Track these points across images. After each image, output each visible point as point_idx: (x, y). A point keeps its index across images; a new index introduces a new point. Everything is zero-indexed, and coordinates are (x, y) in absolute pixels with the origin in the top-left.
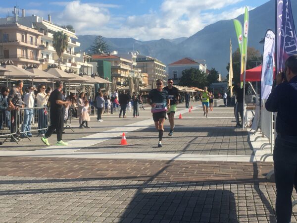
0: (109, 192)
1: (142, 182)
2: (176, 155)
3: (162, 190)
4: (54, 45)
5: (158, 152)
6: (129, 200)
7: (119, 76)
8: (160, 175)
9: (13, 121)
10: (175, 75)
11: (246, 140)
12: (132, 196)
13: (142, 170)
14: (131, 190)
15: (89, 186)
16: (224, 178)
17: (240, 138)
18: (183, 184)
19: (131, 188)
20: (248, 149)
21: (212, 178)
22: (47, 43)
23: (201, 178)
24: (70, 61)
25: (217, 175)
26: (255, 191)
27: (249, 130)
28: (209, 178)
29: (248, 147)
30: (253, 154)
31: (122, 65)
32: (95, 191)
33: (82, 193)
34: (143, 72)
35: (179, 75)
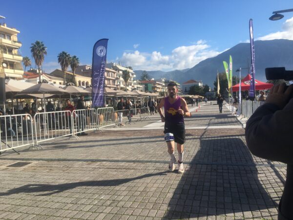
4: (123, 77)
7: (156, 91)
22: (119, 76)
24: (131, 85)
35: (188, 89)
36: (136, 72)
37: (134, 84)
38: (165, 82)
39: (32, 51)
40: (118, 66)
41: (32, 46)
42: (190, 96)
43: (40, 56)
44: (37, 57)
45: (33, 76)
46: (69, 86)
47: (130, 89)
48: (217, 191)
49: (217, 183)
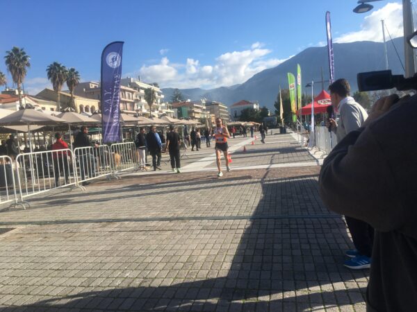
4: (145, 99)
7: (194, 117)
10: (236, 114)
22: (140, 98)
24: (158, 110)
35: (239, 114)
36: (164, 91)
37: (163, 108)
38: (207, 105)
39: (8, 62)
40: (138, 83)
41: (7, 55)
42: (243, 123)
43: (20, 70)
44: (16, 71)
45: (11, 100)
46: (66, 113)
47: (157, 116)
48: (292, 256)
49: (291, 244)
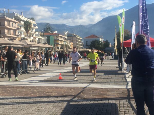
0: (53, 104)
1: (70, 99)
2: (87, 85)
3: (80, 103)
4: (24, 28)
5: (78, 83)
6: (63, 108)
7: (58, 44)
8: (79, 95)
9: (3, 67)
10: (87, 43)
11: (124, 77)
12: (65, 106)
13: (70, 93)
14: (64, 103)
15: (42, 101)
16: (112, 97)
17: (120, 76)
18: (91, 100)
19: (64, 102)
20: (125, 82)
21: (106, 97)
22: (21, 27)
23: (101, 97)
24: (33, 36)
25: (109, 95)
26: (128, 104)
27: (125, 72)
28: (105, 97)
29: (125, 81)
30: (127, 84)
31: (60, 38)
32: (45, 104)
33: (39, 105)
34: (70, 42)
38: (68, 36)
40: (20, 17)
